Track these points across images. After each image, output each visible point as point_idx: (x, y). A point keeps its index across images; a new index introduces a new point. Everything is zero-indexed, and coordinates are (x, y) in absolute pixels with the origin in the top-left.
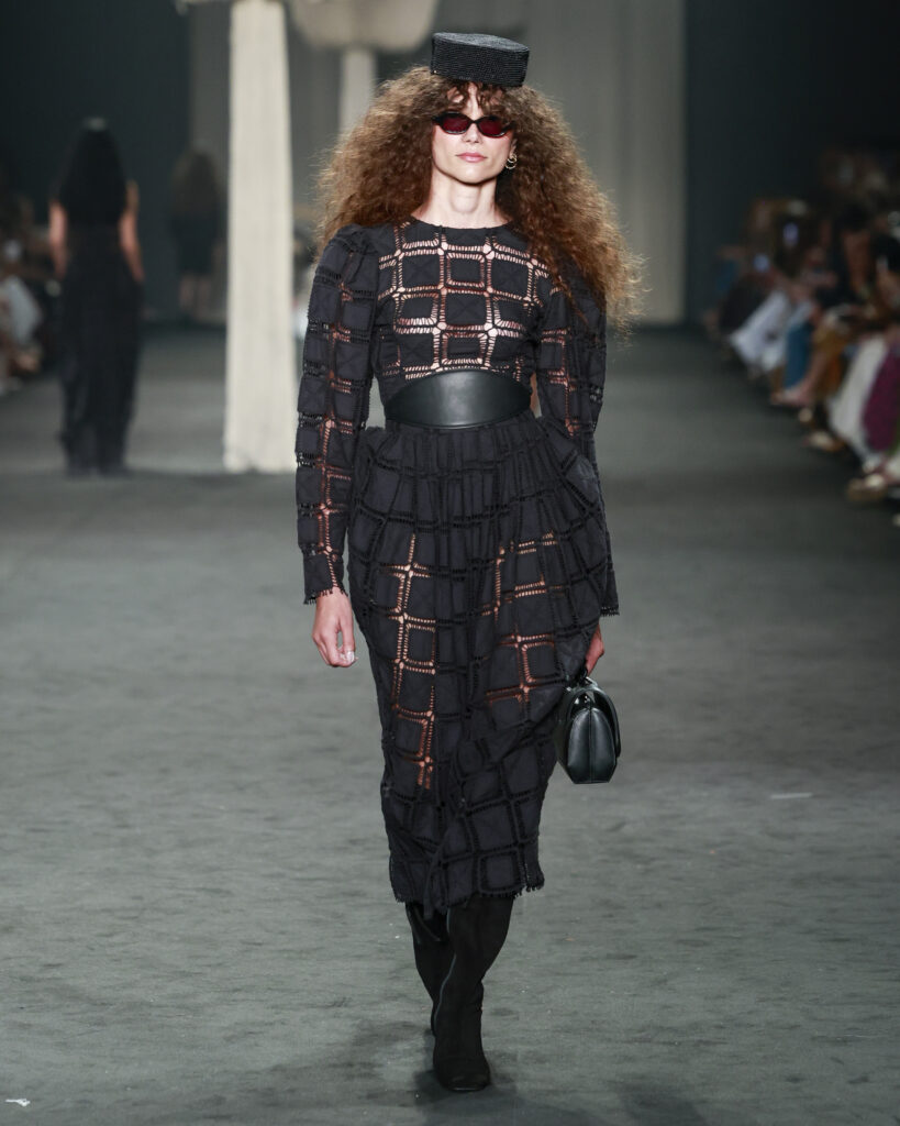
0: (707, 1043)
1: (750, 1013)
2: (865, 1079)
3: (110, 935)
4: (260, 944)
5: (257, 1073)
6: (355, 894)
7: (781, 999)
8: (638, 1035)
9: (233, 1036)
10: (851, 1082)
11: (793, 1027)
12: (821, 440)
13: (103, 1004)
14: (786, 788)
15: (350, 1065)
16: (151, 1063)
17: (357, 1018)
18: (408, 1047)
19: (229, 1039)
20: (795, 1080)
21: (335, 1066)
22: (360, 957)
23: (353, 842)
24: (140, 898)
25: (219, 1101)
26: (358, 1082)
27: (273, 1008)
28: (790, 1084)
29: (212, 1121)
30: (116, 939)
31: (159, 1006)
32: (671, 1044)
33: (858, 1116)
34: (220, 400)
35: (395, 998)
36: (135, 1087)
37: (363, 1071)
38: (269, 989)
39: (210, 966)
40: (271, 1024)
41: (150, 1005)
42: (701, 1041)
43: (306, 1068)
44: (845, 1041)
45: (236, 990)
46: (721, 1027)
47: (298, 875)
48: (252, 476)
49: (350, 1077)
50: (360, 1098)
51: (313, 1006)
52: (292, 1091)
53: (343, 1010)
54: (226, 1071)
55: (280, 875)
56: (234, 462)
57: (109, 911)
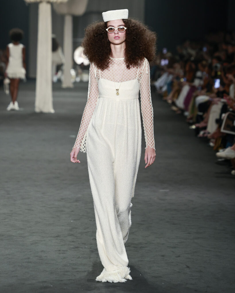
0: (143, 247)
1: (153, 240)
2: (179, 256)
3: (5, 219)
4: (40, 222)
5: (38, 252)
6: (62, 211)
7: (161, 237)
8: (128, 245)
9: (32, 244)
10: (176, 257)
11: (163, 244)
12: (174, 108)
13: (2, 235)
14: (163, 189)
15: (60, 251)
16: (13, 249)
17: (62, 240)
18: (73, 247)
19: (31, 244)
20: (163, 256)
21: (56, 251)
22: (63, 226)
23: (62, 199)
24: (12, 211)
25: (29, 258)
26: (61, 255)
27: (42, 237)
28: (162, 257)
29: (27, 263)
30: (7, 220)
31: (15, 236)
32: (134, 247)
33: (177, 265)
34: (34, 96)
35: (71, 235)
36: (9, 255)
37: (63, 252)
38: (42, 233)
39: (27, 227)
40: (42, 241)
41: (13, 236)
42: (141, 247)
43: (49, 251)
44: (175, 247)
45: (34, 233)
46: (146, 244)
47: (49, 206)
48: (41, 113)
49: (60, 253)
50: (62, 258)
51: (51, 237)
52: (46, 256)
53: (58, 238)
54: (31, 252)
55: (45, 206)
56: (37, 110)
57: (4, 214)
